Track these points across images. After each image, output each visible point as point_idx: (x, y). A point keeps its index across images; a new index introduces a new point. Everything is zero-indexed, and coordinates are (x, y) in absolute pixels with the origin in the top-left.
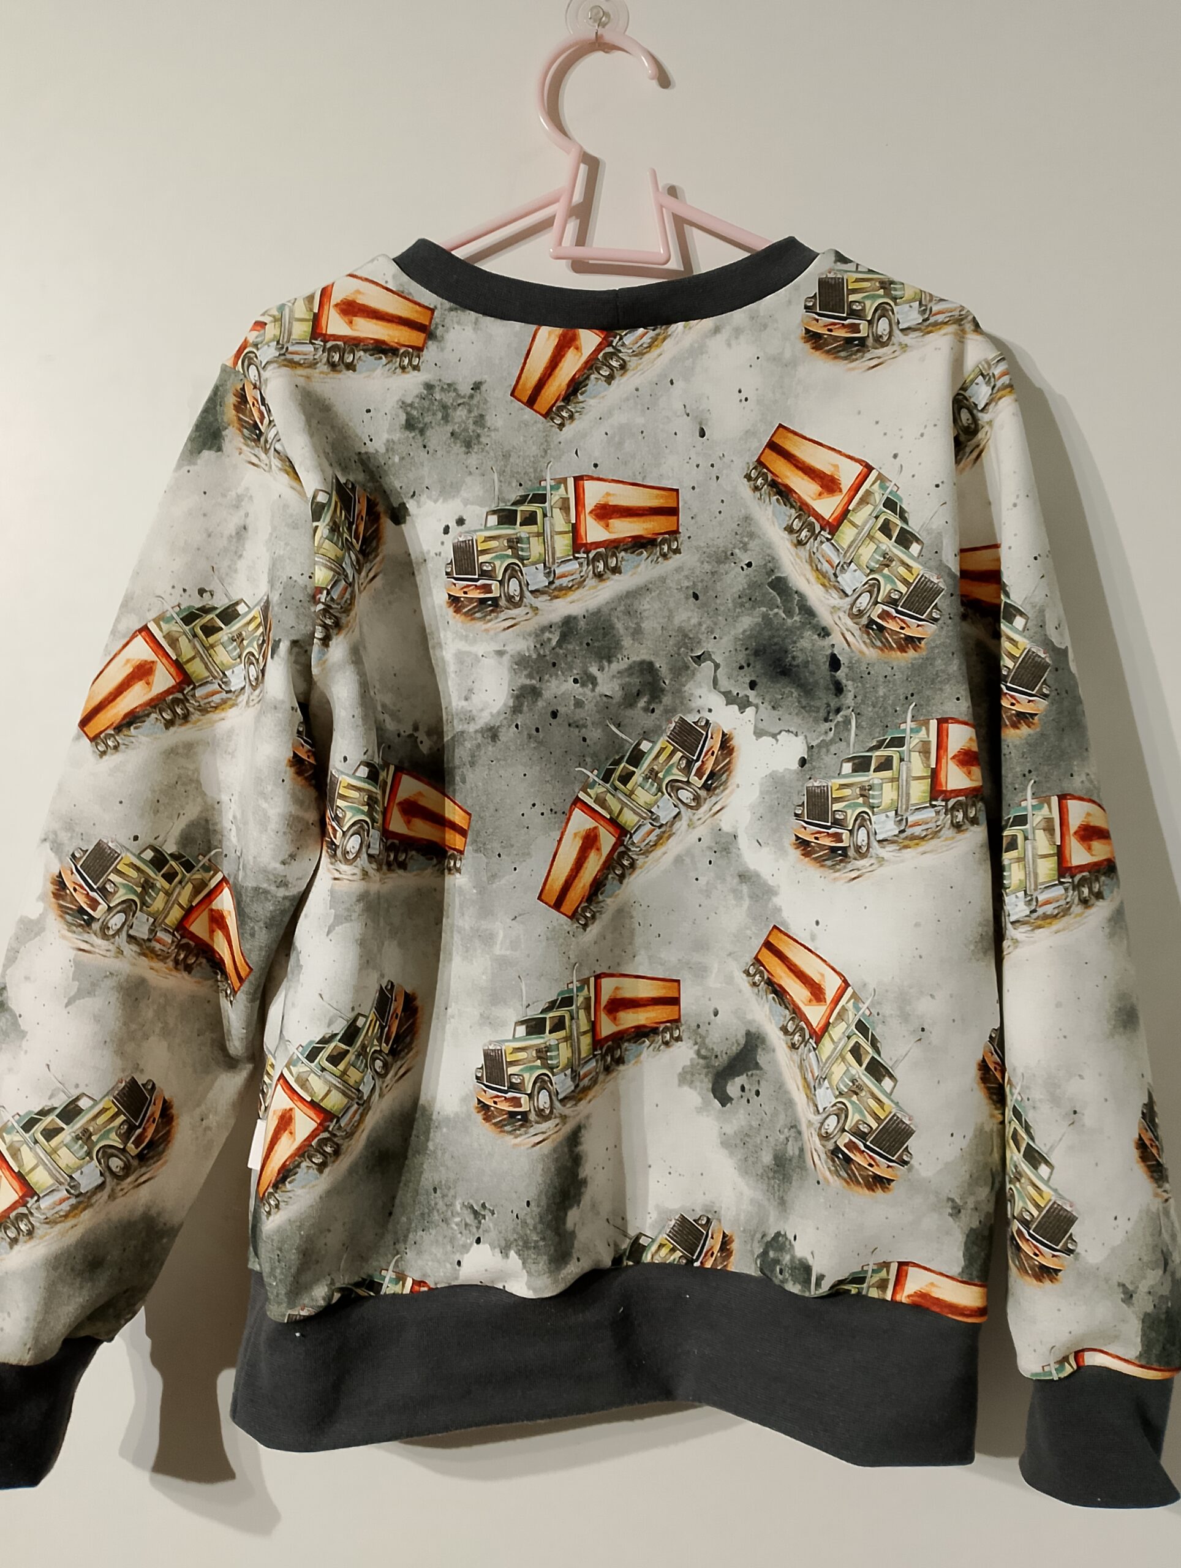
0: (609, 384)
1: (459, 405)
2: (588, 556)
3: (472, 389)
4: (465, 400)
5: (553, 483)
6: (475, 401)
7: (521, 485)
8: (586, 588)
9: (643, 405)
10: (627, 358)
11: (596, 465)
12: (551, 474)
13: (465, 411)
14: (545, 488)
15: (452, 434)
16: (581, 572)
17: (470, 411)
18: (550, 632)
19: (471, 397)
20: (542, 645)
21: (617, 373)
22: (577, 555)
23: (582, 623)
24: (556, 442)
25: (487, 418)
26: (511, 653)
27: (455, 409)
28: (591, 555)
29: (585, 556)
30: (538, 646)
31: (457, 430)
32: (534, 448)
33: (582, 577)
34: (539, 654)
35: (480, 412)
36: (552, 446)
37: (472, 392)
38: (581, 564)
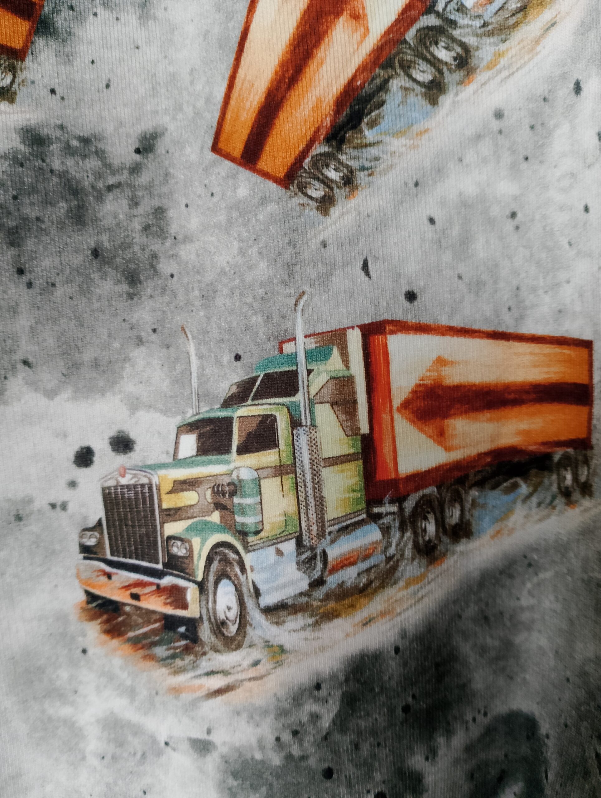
0: (434, 102)
1: (110, 188)
2: (401, 510)
3: (138, 151)
4: (124, 177)
5: (312, 344)
6: (144, 179)
7: (238, 358)
8: (401, 584)
9: (513, 151)
10: (471, 41)
11: (411, 296)
12: (307, 322)
13: (125, 203)
14: (293, 358)
15: (96, 253)
16: (386, 548)
17: (134, 203)
18: (317, 700)
19: (135, 169)
20: (295, 733)
21: (450, 78)
22: (376, 510)
23: (392, 663)
24: (315, 244)
25: (171, 213)
26: (224, 750)
27: (100, 198)
28: (409, 504)
29: (394, 508)
30: (286, 737)
31: (107, 244)
32: (263, 265)
33: (389, 559)
34: (289, 757)
35: (156, 203)
36: (306, 255)
37: (137, 157)
38: (386, 531)
